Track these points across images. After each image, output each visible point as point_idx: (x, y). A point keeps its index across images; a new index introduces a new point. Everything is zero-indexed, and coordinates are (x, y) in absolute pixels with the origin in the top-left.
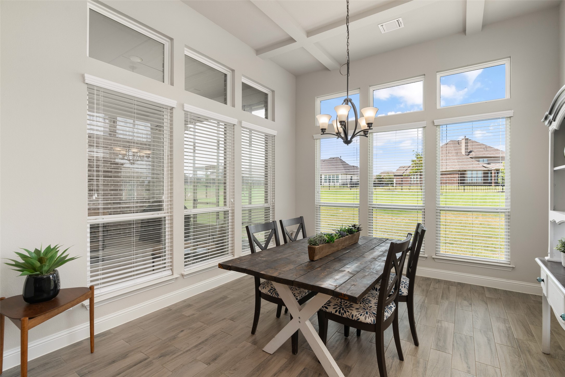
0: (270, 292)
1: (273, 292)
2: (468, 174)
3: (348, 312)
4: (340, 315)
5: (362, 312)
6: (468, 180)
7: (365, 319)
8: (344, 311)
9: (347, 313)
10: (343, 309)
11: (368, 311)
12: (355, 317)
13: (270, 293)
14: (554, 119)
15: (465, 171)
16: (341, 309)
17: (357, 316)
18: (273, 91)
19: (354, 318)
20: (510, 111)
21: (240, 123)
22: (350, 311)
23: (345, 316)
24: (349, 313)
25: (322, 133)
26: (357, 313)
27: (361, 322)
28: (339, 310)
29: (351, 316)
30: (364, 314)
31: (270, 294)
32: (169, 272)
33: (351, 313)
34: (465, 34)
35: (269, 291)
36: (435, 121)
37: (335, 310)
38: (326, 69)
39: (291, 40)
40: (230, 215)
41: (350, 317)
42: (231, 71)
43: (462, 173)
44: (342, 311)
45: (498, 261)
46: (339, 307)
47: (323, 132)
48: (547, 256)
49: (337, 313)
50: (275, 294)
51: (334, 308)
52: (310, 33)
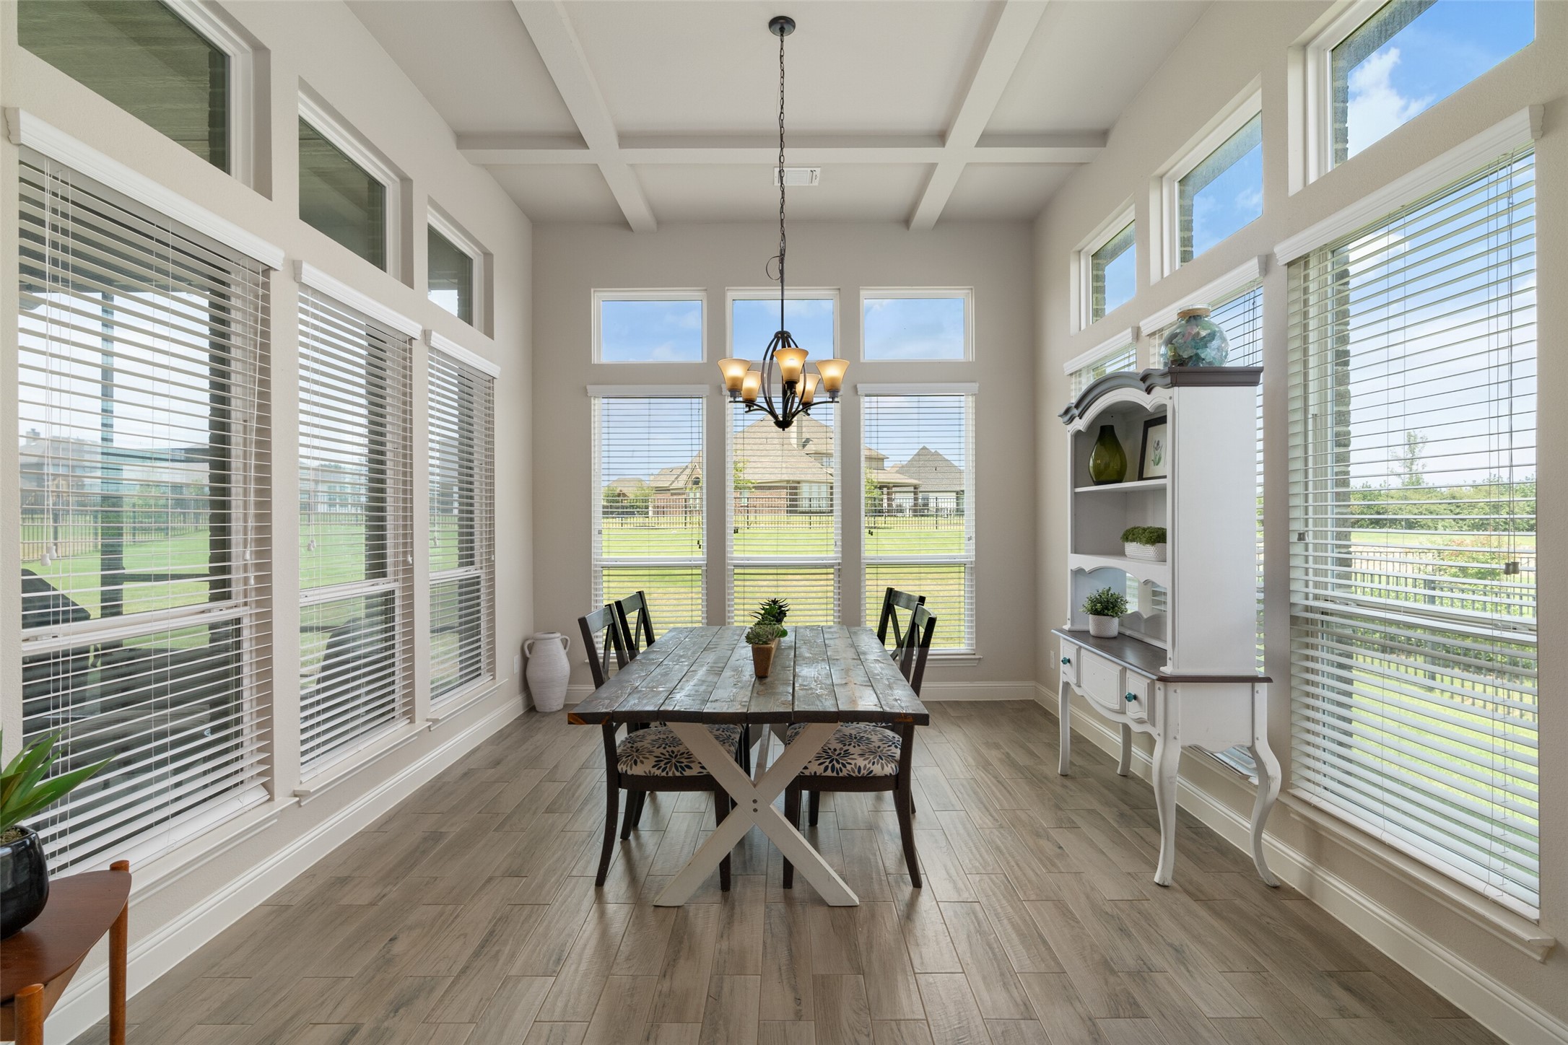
0: (658, 769)
1: (668, 765)
2: (805, 491)
3: (850, 764)
4: (835, 774)
5: (874, 758)
6: (804, 505)
7: (883, 768)
8: (841, 765)
9: (849, 767)
10: (838, 762)
11: (879, 754)
12: (864, 769)
13: (660, 771)
14: (1081, 416)
15: (799, 482)
16: (834, 762)
17: (868, 766)
18: (488, 256)
19: (862, 772)
20: (974, 384)
21: (426, 334)
22: (853, 762)
23: (844, 773)
24: (853, 766)
25: (732, 399)
26: (867, 762)
27: (875, 778)
28: (830, 765)
29: (856, 771)
30: (878, 761)
31: (658, 772)
32: (262, 795)
33: (855, 764)
34: (908, 228)
35: (653, 767)
36: (859, 386)
37: (822, 767)
38: (624, 224)
39: (576, 139)
40: (398, 602)
41: (854, 772)
42: (398, 180)
43: (793, 488)
44: (837, 766)
45: (959, 652)
46: (828, 760)
47: (735, 398)
48: (1066, 624)
49: (829, 773)
50: (673, 769)
51: (820, 764)
52: (627, 139)
